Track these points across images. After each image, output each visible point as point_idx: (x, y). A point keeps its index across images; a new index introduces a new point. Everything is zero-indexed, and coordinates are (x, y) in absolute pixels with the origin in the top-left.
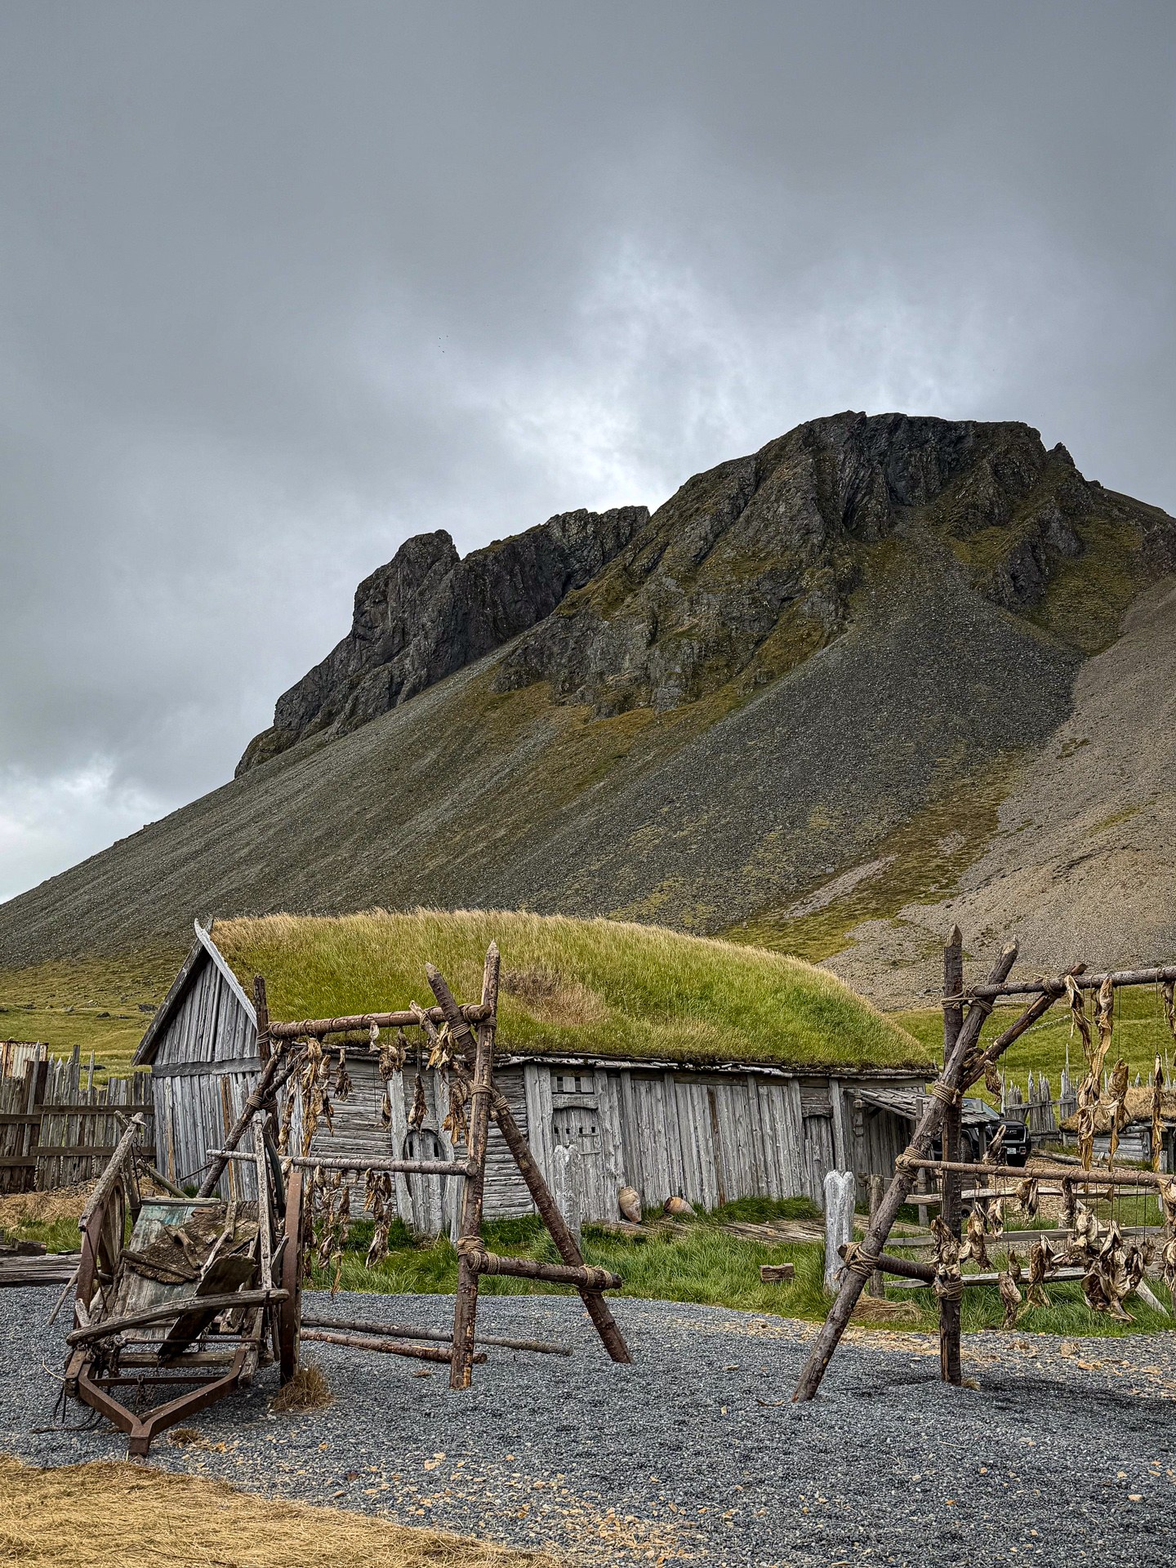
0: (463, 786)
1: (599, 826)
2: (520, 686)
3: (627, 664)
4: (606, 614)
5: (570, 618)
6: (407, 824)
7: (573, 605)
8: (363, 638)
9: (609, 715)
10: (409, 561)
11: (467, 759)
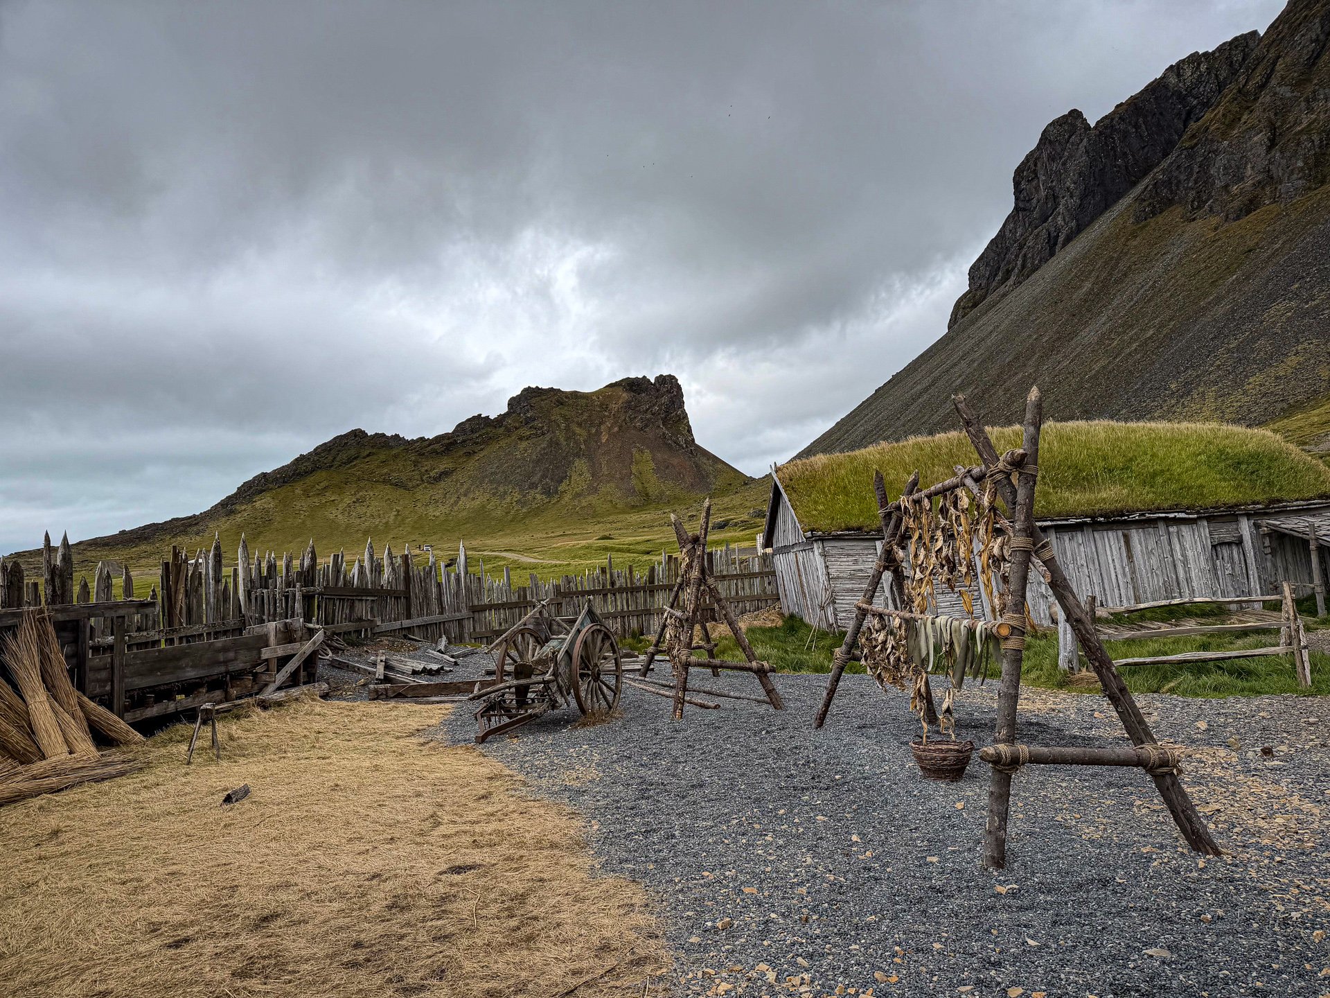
0: (1115, 303)
1: (1233, 311)
2: (1154, 215)
3: (1249, 172)
4: (1224, 135)
5: (1192, 148)
6: (1075, 340)
7: (1193, 136)
8: (1024, 210)
9: (1238, 218)
10: (1050, 142)
11: (1116, 282)
